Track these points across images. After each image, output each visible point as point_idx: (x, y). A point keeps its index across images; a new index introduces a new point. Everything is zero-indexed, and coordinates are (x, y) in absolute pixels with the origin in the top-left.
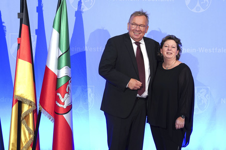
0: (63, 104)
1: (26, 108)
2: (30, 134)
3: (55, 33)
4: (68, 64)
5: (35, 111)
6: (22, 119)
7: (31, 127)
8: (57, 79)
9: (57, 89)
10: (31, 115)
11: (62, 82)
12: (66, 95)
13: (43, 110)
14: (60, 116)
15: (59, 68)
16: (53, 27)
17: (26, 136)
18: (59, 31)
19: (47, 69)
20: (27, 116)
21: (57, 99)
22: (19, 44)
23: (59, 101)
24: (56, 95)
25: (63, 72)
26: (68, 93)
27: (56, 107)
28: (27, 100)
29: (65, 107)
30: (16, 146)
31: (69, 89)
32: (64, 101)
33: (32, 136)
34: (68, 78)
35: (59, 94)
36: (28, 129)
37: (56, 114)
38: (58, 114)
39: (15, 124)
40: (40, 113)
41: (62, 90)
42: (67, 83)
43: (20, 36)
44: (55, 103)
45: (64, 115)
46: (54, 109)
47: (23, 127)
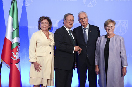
0: (15, 58)
3: (10, 18)
4: (18, 35)
8: (11, 44)
9: (11, 50)
11: (15, 46)
12: (17, 53)
13: (3, 62)
14: (13, 65)
15: (13, 38)
16: (9, 14)
18: (13, 17)
19: (6, 38)
21: (11, 55)
23: (13, 57)
24: (11, 53)
25: (15, 40)
26: (18, 52)
27: (11, 60)
29: (16, 60)
31: (18, 50)
32: (16, 56)
34: (18, 44)
35: (13, 53)
37: (11, 64)
38: (12, 64)
41: (15, 50)
44: (11, 58)
45: (16, 64)
46: (9, 61)
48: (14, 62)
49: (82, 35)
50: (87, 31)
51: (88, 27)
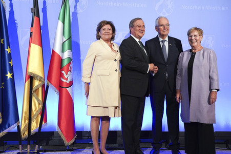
0: (67, 79)
1: (36, 83)
2: (39, 104)
3: (60, 23)
4: (70, 48)
5: (43, 86)
6: (33, 92)
7: (40, 98)
8: (61, 60)
10: (40, 89)
11: (65, 63)
12: (69, 72)
13: (50, 85)
14: (64, 89)
15: (63, 51)
16: (59, 19)
17: (36, 107)
18: (64, 22)
19: (53, 51)
20: (37, 90)
21: (61, 75)
22: (31, 33)
23: (63, 77)
24: (61, 72)
27: (61, 82)
28: (38, 76)
29: (68, 82)
30: (28, 114)
31: (71, 68)
32: (67, 77)
33: (40, 106)
34: (70, 59)
35: (63, 72)
36: (38, 100)
37: (60, 87)
38: (62, 87)
39: (27, 96)
40: (48, 86)
42: (69, 64)
43: (32, 26)
44: (60, 79)
45: (67, 88)
46: (58, 84)
47: (34, 99)
48: (64, 86)
49: (160, 50)
50: (166, 44)
51: (167, 39)
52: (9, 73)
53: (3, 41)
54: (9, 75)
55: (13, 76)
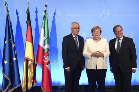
0: (46, 60)
1: (30, 63)
2: (32, 74)
3: (43, 30)
4: (49, 43)
6: (28, 67)
7: (32, 71)
8: (43, 50)
9: (43, 54)
10: (32, 66)
11: (46, 51)
15: (44, 45)
16: (42, 27)
17: (30, 75)
19: (39, 46)
20: (30, 66)
22: (27, 35)
24: (43, 57)
25: (46, 47)
27: (43, 62)
28: (30, 59)
29: (47, 62)
30: (26, 79)
31: (49, 54)
32: (47, 59)
33: (33, 75)
34: (48, 49)
35: (44, 56)
36: (31, 72)
37: (43, 65)
40: (36, 65)
41: (46, 54)
42: (48, 52)
43: (27, 31)
44: (43, 60)
45: (46, 65)
46: (42, 63)
47: (29, 70)
52: (14, 58)
53: (11, 40)
54: (14, 59)
55: (17, 59)
